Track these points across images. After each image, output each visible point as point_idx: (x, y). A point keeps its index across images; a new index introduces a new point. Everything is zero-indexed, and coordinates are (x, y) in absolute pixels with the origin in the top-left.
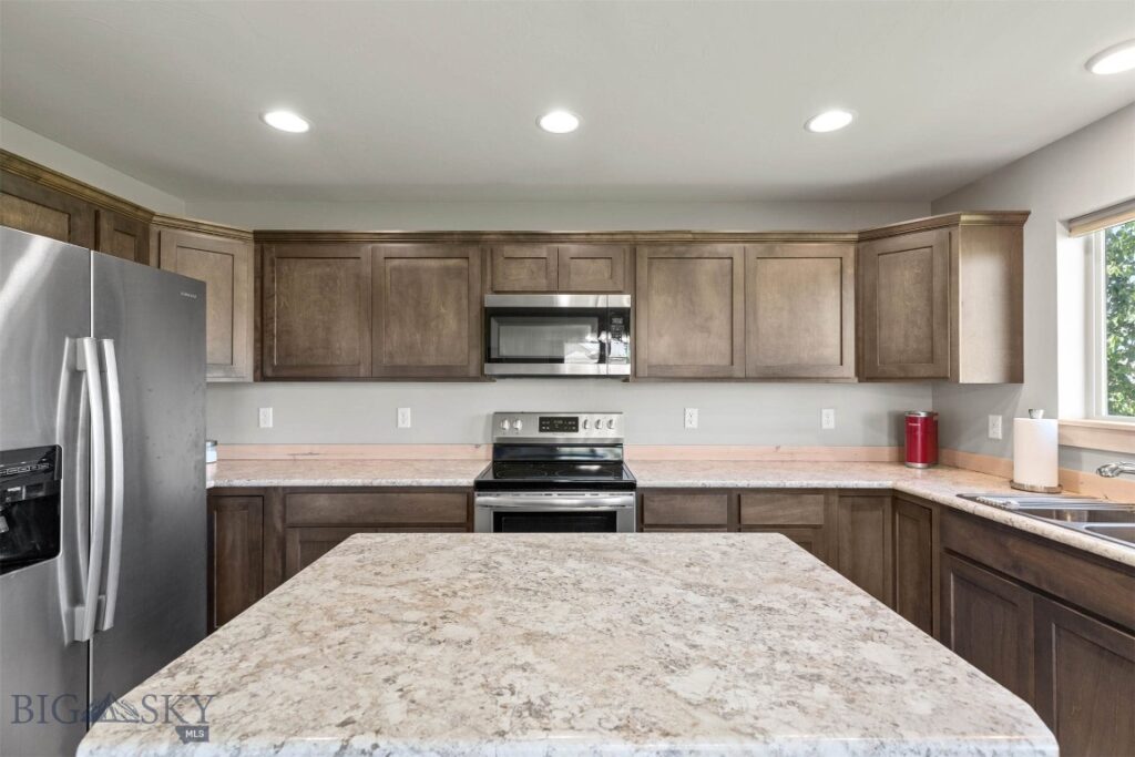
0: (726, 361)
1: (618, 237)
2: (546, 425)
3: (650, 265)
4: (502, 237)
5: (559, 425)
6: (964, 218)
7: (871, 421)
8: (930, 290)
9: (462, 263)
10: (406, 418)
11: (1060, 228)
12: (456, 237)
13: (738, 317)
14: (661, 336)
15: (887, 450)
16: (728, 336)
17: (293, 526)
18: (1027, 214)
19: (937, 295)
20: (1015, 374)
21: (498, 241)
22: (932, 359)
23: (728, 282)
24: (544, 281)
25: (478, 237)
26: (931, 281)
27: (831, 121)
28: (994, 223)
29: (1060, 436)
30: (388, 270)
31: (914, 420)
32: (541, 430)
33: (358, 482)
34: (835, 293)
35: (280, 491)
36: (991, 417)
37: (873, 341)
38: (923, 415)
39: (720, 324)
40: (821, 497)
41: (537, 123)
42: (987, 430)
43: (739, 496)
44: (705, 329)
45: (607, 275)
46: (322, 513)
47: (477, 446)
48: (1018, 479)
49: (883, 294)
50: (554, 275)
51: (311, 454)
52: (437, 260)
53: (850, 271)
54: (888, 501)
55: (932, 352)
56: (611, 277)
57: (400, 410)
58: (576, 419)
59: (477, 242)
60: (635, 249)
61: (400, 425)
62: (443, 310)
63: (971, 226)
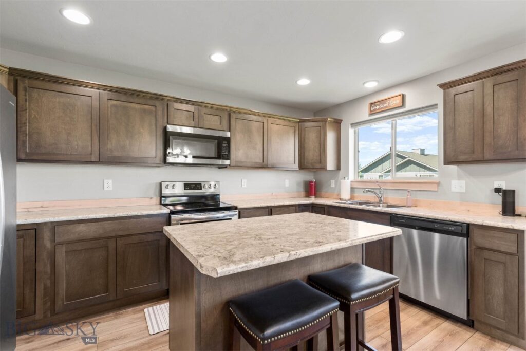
0: (262, 161)
1: (224, 108)
2: (187, 187)
3: (235, 121)
4: (173, 99)
5: (194, 187)
6: (329, 119)
7: (298, 184)
8: (320, 141)
9: (153, 108)
10: (109, 185)
11: (350, 126)
12: (149, 95)
13: (265, 144)
14: (239, 150)
15: (303, 194)
16: (262, 151)
17: (60, 244)
18: (342, 120)
19: (322, 142)
20: (338, 168)
21: (171, 101)
22: (320, 162)
23: (262, 132)
24: (193, 122)
25: (161, 97)
26: (320, 138)
27: (304, 82)
28: (334, 122)
29: (351, 185)
30: (109, 105)
31: (312, 182)
32: (185, 189)
33: (106, 215)
34: (293, 139)
35: (50, 224)
36: (332, 181)
37: (304, 155)
38: (314, 181)
39: (259, 147)
40: (294, 207)
41: (210, 57)
42: (330, 185)
43: (271, 210)
44: (255, 148)
45: (219, 122)
46: (82, 234)
47: (151, 198)
48: (341, 198)
49: (307, 141)
50: (197, 120)
51: (42, 207)
52: (138, 105)
53: (297, 132)
54: (310, 207)
55: (320, 160)
56: (221, 124)
57: (106, 181)
58: (200, 184)
59: (161, 99)
60: (230, 114)
61: (106, 188)
62: (142, 130)
63: (330, 122)
